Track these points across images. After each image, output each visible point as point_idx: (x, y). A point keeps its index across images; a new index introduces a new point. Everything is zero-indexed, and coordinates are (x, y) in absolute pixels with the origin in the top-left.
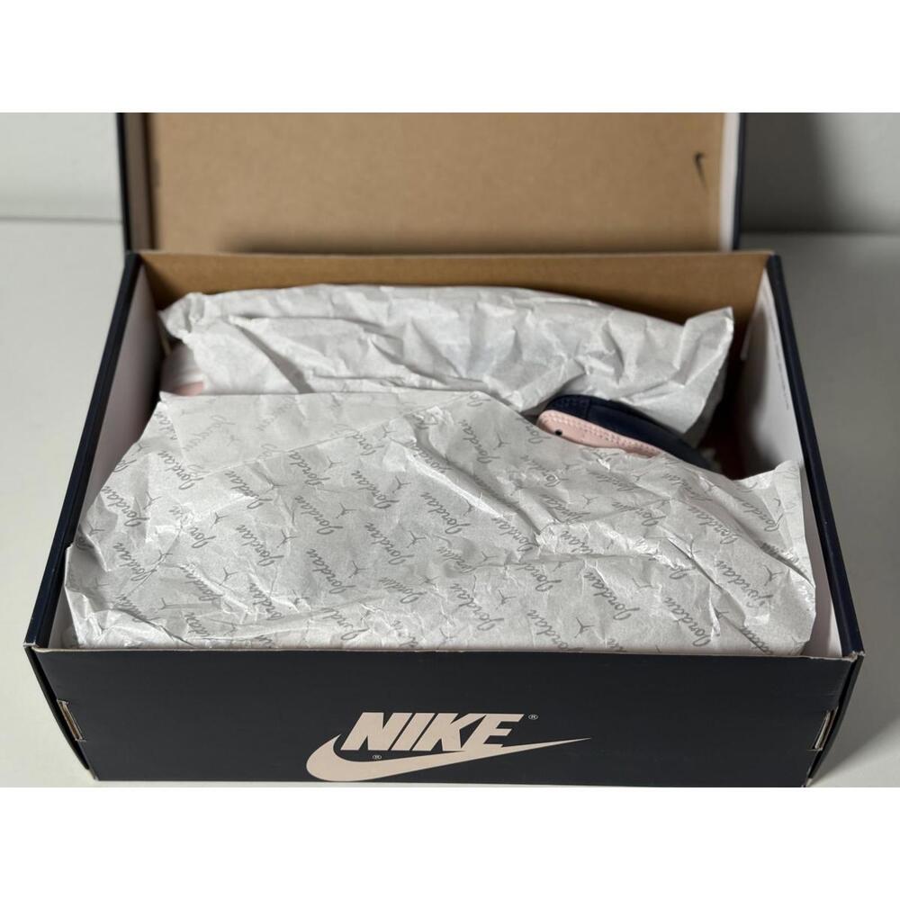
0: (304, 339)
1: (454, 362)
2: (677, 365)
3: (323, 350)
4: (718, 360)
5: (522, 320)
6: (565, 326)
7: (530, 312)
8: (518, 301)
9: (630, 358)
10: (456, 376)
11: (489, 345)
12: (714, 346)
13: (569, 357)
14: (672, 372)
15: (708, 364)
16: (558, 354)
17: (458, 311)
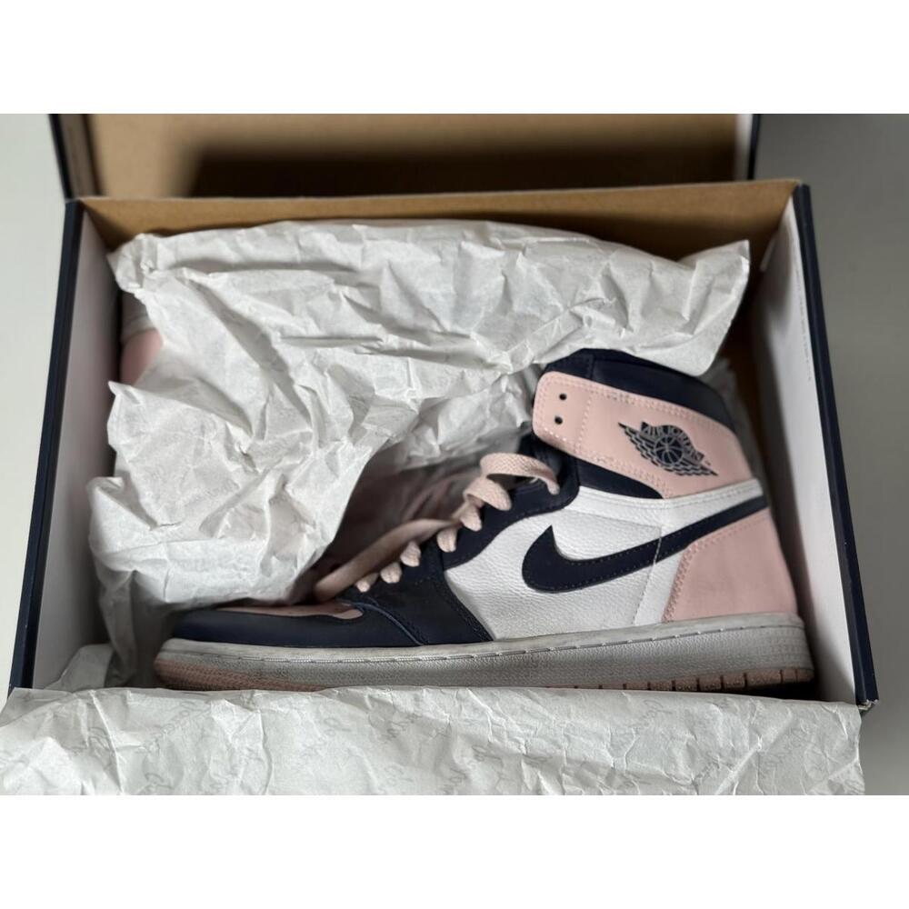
0: (268, 296)
1: (437, 314)
2: (686, 315)
3: (290, 309)
4: (732, 306)
5: (513, 263)
6: (560, 270)
7: (520, 254)
8: (507, 241)
9: (634, 307)
10: (439, 330)
11: (475, 293)
12: (726, 290)
13: (566, 307)
14: (680, 324)
15: (719, 312)
16: (552, 303)
17: (440, 254)
